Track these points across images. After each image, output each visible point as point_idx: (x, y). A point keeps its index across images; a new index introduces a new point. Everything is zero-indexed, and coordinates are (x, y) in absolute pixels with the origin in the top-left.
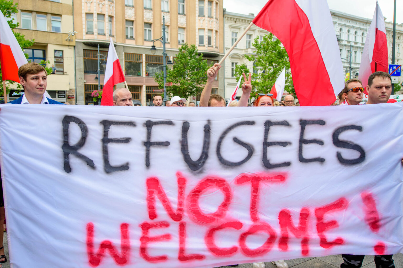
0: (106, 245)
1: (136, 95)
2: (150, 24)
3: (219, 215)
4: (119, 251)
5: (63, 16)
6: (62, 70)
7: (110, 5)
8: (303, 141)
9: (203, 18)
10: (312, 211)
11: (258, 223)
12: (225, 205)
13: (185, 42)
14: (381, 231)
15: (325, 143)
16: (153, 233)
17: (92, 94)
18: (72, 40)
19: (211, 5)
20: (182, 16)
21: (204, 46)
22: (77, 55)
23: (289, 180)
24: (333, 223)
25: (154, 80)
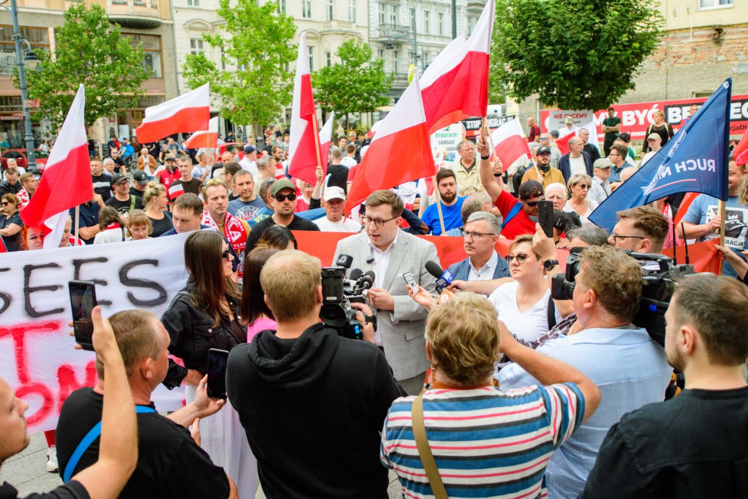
11: (29, 385)
15: (110, 282)
21: (125, 4)
23: (65, 328)
25: (12, 82)
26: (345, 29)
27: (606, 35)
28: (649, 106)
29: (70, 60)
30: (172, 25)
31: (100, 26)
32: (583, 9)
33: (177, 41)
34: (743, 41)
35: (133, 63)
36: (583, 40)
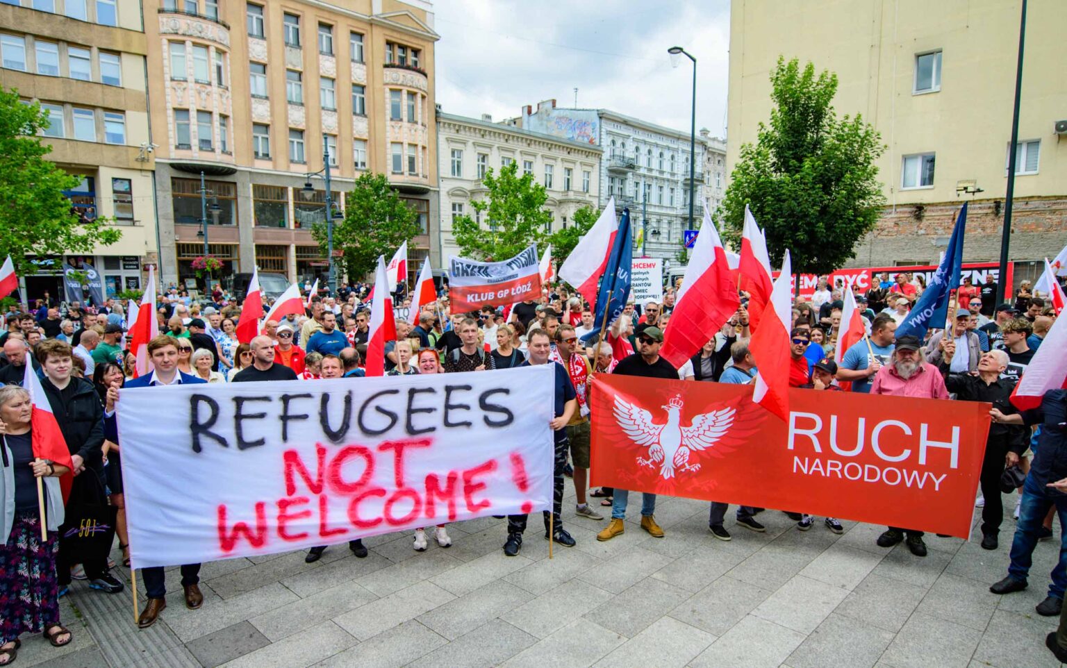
0: (241, 528)
1: (278, 264)
2: (300, 132)
3: (361, 484)
4: (255, 533)
5: (127, 112)
6: (129, 216)
7: (221, 95)
8: (448, 407)
9: (400, 124)
10: (460, 475)
11: (404, 489)
12: (369, 472)
13: (367, 167)
14: (530, 490)
15: (471, 407)
16: (291, 510)
17: (193, 264)
18: (148, 160)
19: (413, 100)
20: (360, 118)
21: (402, 174)
22: (158, 188)
23: (435, 445)
24: (481, 485)
25: (311, 235)
26: (580, 198)
27: (833, 210)
28: (858, 272)
29: (358, 218)
30: (438, 192)
31: (383, 191)
32: (813, 188)
33: (441, 204)
34: (943, 217)
35: (408, 222)
36: (813, 214)
